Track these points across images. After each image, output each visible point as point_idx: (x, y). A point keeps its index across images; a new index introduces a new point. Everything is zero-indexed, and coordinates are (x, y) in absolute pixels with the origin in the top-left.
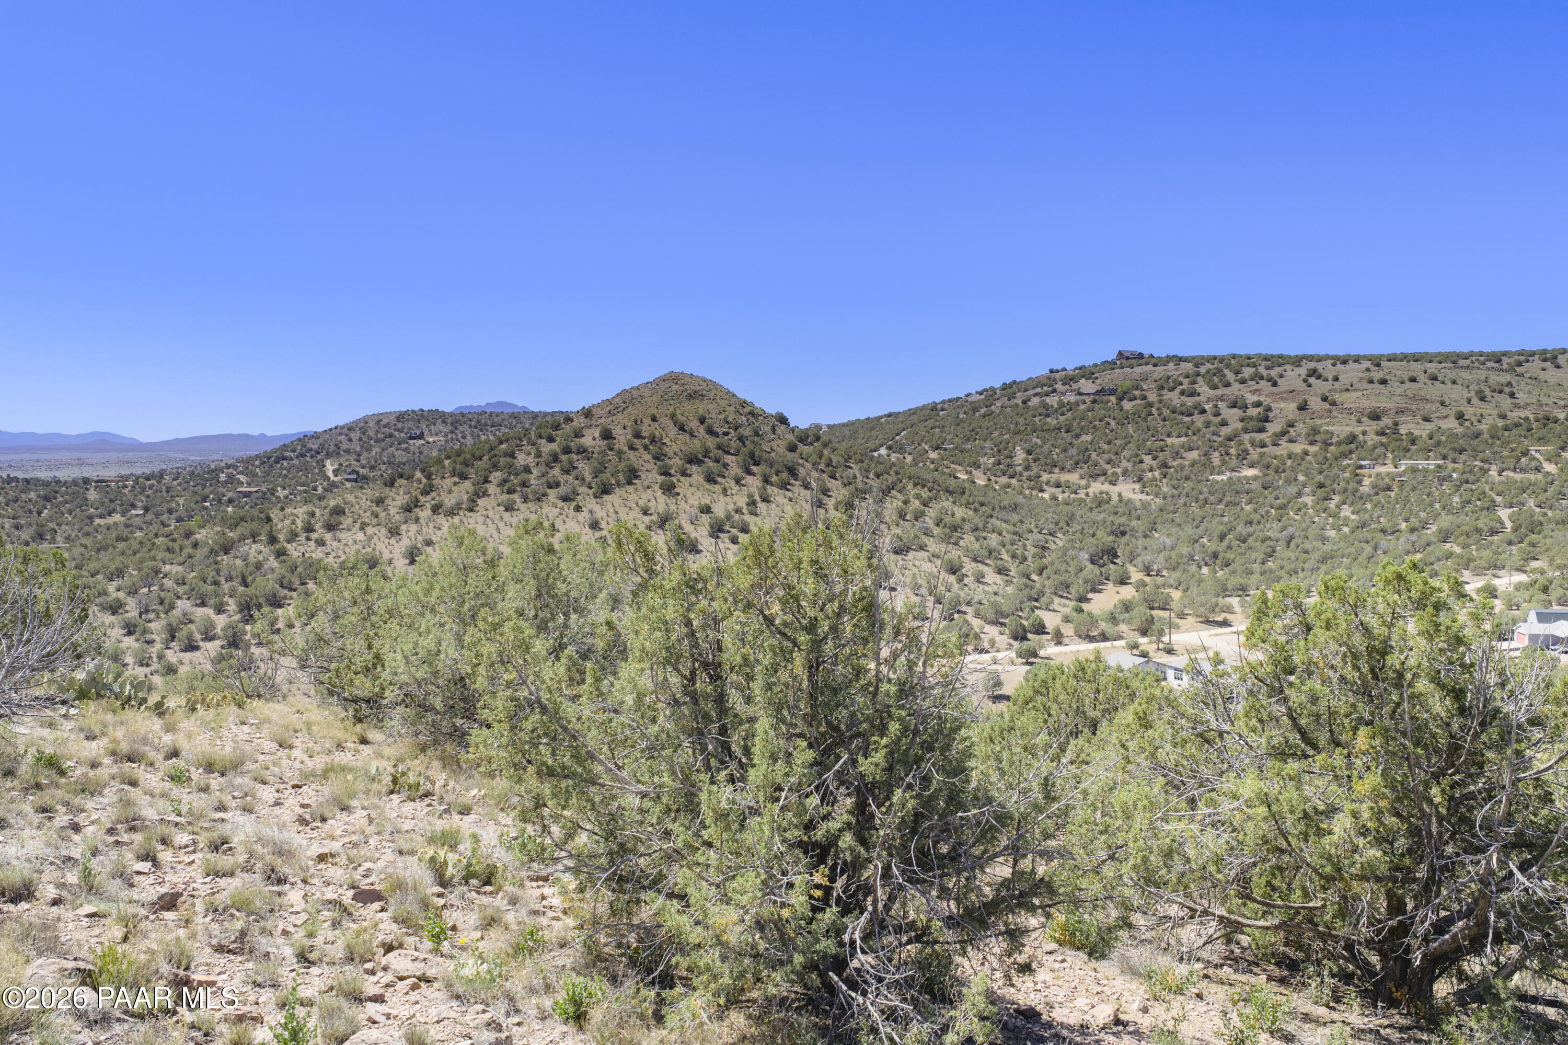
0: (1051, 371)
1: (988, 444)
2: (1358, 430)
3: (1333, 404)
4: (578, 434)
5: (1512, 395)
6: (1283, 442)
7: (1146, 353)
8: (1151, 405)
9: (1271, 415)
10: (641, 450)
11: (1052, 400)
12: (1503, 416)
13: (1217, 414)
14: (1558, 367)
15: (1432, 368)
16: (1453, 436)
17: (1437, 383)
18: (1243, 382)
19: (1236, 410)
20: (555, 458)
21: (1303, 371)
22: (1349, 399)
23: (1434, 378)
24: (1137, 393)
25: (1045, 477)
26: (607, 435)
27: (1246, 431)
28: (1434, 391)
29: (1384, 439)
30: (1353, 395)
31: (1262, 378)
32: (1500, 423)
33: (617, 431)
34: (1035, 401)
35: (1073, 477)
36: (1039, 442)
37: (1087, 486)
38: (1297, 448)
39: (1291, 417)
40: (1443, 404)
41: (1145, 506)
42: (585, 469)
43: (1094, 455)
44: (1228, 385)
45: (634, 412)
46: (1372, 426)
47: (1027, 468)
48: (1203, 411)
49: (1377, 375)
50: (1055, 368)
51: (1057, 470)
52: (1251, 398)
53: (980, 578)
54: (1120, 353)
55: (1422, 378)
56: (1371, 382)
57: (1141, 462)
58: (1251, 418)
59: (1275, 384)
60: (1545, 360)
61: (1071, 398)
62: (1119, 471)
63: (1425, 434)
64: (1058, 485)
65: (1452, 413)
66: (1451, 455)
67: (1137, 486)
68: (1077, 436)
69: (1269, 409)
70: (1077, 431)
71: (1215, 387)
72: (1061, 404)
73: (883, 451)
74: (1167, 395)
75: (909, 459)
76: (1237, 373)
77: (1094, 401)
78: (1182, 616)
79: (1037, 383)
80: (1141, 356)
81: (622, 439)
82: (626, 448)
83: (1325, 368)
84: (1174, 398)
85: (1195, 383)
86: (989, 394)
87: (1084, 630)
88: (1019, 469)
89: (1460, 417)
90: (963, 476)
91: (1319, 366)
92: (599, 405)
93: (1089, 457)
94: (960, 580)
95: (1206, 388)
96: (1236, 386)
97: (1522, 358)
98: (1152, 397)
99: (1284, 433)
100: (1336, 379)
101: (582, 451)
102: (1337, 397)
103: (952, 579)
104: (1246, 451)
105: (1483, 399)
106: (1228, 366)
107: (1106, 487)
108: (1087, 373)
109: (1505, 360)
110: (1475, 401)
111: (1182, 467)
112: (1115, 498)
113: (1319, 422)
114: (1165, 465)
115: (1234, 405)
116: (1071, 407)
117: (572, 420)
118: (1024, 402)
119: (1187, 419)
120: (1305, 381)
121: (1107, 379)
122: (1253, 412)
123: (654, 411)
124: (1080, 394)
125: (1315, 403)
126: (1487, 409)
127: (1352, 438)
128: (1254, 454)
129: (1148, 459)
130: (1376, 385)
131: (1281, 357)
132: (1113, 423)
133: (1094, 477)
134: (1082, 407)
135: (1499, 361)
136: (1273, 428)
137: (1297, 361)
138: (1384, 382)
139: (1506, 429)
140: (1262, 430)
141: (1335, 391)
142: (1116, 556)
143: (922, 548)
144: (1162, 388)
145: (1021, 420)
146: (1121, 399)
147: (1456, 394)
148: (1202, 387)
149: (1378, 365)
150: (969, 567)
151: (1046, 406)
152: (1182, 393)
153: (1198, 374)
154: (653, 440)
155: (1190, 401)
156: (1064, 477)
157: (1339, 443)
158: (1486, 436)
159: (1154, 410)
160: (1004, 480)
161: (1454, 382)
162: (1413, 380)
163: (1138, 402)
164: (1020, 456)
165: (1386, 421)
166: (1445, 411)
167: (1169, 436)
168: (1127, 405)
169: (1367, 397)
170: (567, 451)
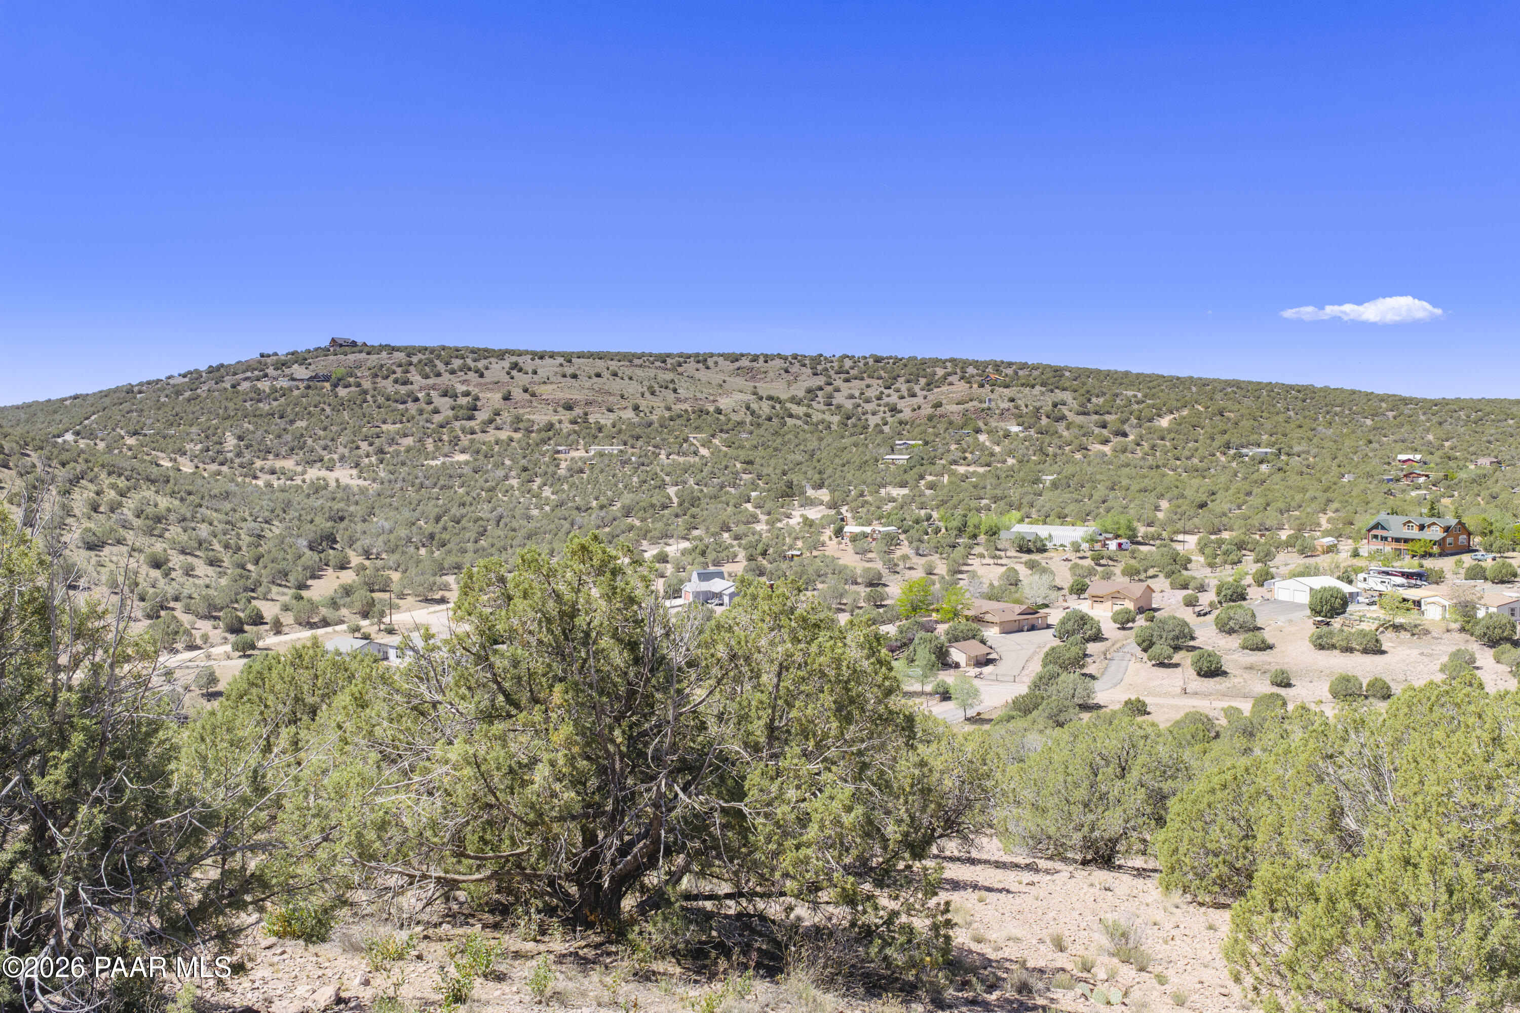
0: (262, 356)
1: (194, 430)
2: (555, 419)
3: (533, 395)
5: (675, 391)
6: (491, 429)
7: (360, 341)
8: (365, 392)
9: (479, 404)
11: (264, 385)
12: (669, 409)
13: (430, 403)
14: (708, 368)
15: (613, 365)
16: (632, 425)
17: (617, 379)
18: (453, 372)
19: (447, 399)
21: (506, 364)
22: (546, 391)
23: (615, 374)
24: (352, 380)
25: (259, 463)
27: (457, 418)
28: (616, 385)
29: (576, 427)
30: (549, 387)
31: (470, 369)
32: (667, 414)
34: (245, 385)
35: (289, 464)
36: (251, 427)
37: (304, 473)
38: (503, 435)
39: (497, 406)
40: (622, 397)
41: (363, 491)
43: (310, 442)
44: (439, 375)
46: (566, 416)
47: (239, 455)
48: (417, 400)
49: (569, 370)
50: (266, 352)
51: (271, 457)
52: (461, 388)
53: (189, 572)
54: (333, 340)
55: (606, 374)
56: (564, 376)
57: (358, 448)
58: (461, 407)
59: (482, 376)
60: (698, 362)
61: (283, 383)
62: (336, 457)
63: (609, 423)
64: (273, 472)
65: (630, 405)
66: (631, 441)
67: (354, 472)
68: (292, 422)
69: (477, 399)
70: (292, 417)
71: (427, 377)
72: (274, 390)
73: (69, 437)
74: (381, 383)
75: (101, 445)
76: (447, 364)
77: (308, 387)
78: (402, 596)
79: (248, 367)
80: (354, 344)
83: (526, 362)
84: (388, 386)
85: (407, 372)
86: (194, 377)
87: (304, 617)
88: (229, 455)
89: (636, 408)
90: (167, 464)
91: (520, 360)
93: (305, 443)
94: (166, 575)
95: (419, 378)
96: (446, 376)
97: (682, 360)
98: (367, 384)
99: (491, 421)
100: (535, 372)
102: (538, 389)
103: (156, 573)
104: (457, 438)
105: (653, 393)
106: (439, 357)
107: (324, 473)
108: (299, 358)
109: (669, 361)
110: (647, 395)
111: (398, 453)
112: (333, 484)
113: (521, 411)
114: (381, 451)
115: (445, 394)
116: (284, 393)
118: (234, 386)
119: (401, 407)
120: (508, 373)
121: (320, 366)
122: (462, 401)
124: (293, 379)
125: (517, 394)
126: (656, 402)
127: (550, 427)
128: (465, 440)
129: (364, 445)
130: (569, 379)
131: (486, 350)
132: (328, 410)
133: (310, 463)
134: (296, 393)
135: (664, 362)
136: (482, 416)
137: (501, 355)
138: (574, 376)
139: (671, 419)
140: (471, 418)
141: (534, 383)
142: (336, 542)
143: (120, 542)
144: (376, 376)
145: (231, 405)
146: (335, 386)
147: (631, 389)
148: (415, 376)
149: (570, 361)
150: (176, 560)
151: (257, 391)
152: (396, 381)
153: (411, 364)
155: (403, 390)
156: (279, 464)
157: (539, 431)
158: (656, 425)
159: (369, 397)
160: (214, 467)
161: (631, 378)
162: (598, 375)
163: (353, 389)
164: (231, 442)
165: (578, 411)
166: (624, 403)
167: (384, 422)
168: (342, 392)
169: (562, 389)
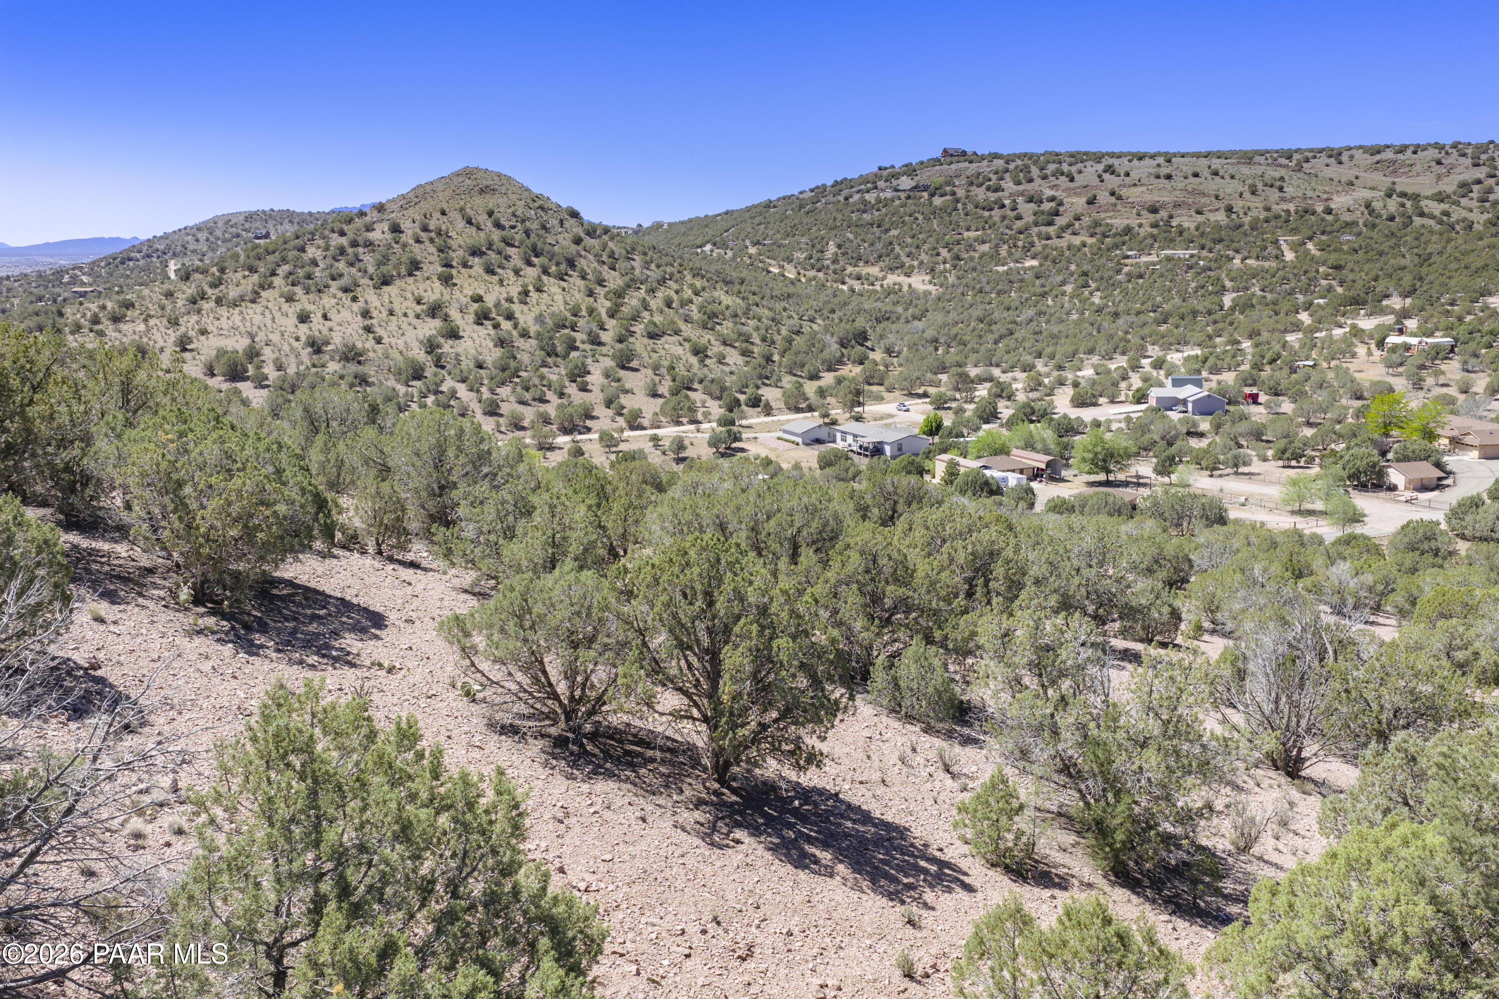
0: (880, 169)
1: (803, 240)
2: (1134, 222)
3: (1119, 198)
4: (369, 228)
5: (1281, 189)
6: (1067, 236)
7: (969, 150)
8: (958, 201)
9: (1061, 209)
10: (427, 243)
11: (871, 197)
12: (1268, 209)
13: (1014, 209)
14: (1340, 163)
15: (1216, 163)
16: (1218, 227)
17: (1217, 178)
18: (1045, 178)
19: (1032, 205)
20: (342, 251)
21: (1100, 167)
22: (1134, 194)
23: (1216, 173)
24: (948, 189)
25: (850, 269)
26: (396, 229)
27: (1036, 224)
28: (1212, 185)
29: (1155, 231)
30: (1139, 189)
31: (1062, 174)
32: (1263, 215)
33: (406, 225)
34: (857, 197)
35: (874, 271)
36: (851, 236)
37: (884, 278)
38: (1077, 241)
39: (1079, 211)
40: (1217, 197)
41: (927, 293)
42: (369, 260)
43: (897, 249)
44: (1031, 181)
45: (425, 206)
46: (1148, 218)
47: (835, 261)
48: (1003, 206)
49: (1164, 171)
50: (883, 165)
51: (861, 264)
52: (1049, 193)
54: (945, 151)
55: (1206, 173)
56: (1158, 177)
57: (938, 254)
58: (1043, 213)
59: (1072, 180)
60: (1330, 156)
61: (889, 194)
62: (916, 263)
63: (1192, 226)
64: (859, 278)
65: (1222, 205)
66: (1209, 245)
67: (928, 278)
68: (887, 231)
69: (1061, 204)
70: (887, 226)
71: (1018, 183)
72: (879, 201)
73: (708, 248)
74: (975, 190)
75: (730, 254)
76: (1042, 169)
77: (908, 197)
79: (864, 180)
80: (964, 153)
81: (410, 233)
82: (411, 242)
83: (1122, 165)
84: (980, 193)
85: (1002, 179)
86: (820, 191)
87: (792, 402)
88: (827, 262)
89: (1229, 209)
90: (775, 270)
91: (1115, 162)
92: (393, 200)
93: (893, 250)
95: (1011, 184)
96: (1038, 181)
97: (1310, 155)
98: (961, 193)
99: (1069, 225)
100: (1127, 174)
101: (369, 244)
102: (1124, 192)
104: (1032, 244)
105: (1253, 193)
106: (1035, 163)
107: (902, 279)
108: (910, 170)
109: (1296, 156)
110: (1247, 195)
111: (972, 259)
112: (905, 288)
113: (1103, 215)
114: (958, 258)
115: (1030, 200)
116: (886, 203)
117: (365, 215)
118: (846, 199)
119: (986, 214)
120: (1100, 176)
121: (923, 177)
122: (1047, 206)
123: (445, 206)
124: (897, 190)
125: (1104, 198)
126: (1257, 203)
127: (1128, 230)
128: (1039, 246)
129: (944, 252)
130: (1162, 180)
131: (1085, 154)
132: (920, 217)
133: (892, 269)
134: (897, 202)
135: (1289, 158)
136: (1061, 221)
137: (1098, 157)
138: (1169, 177)
139: (1267, 221)
140: (1050, 223)
141: (1124, 186)
144: (972, 184)
145: (839, 216)
146: (932, 195)
147: (1229, 188)
148: (1008, 185)
149: (1169, 161)
151: (864, 202)
152: (988, 189)
153: (1007, 171)
154: (439, 233)
155: (993, 197)
156: (865, 270)
157: (1115, 235)
158: (1246, 227)
159: (960, 206)
160: (812, 273)
161: (1232, 177)
162: (1196, 175)
163: (948, 198)
164: (832, 248)
165: (1163, 214)
166: (1217, 204)
167: (968, 230)
168: (937, 201)
169: (1151, 191)
170: (354, 244)
